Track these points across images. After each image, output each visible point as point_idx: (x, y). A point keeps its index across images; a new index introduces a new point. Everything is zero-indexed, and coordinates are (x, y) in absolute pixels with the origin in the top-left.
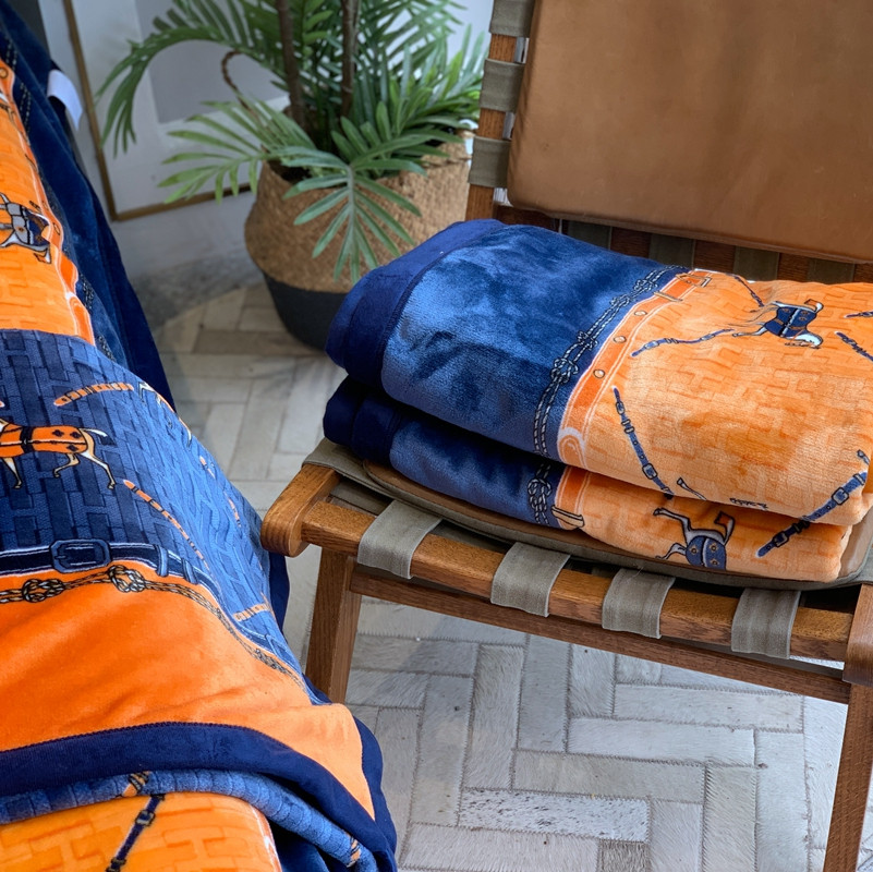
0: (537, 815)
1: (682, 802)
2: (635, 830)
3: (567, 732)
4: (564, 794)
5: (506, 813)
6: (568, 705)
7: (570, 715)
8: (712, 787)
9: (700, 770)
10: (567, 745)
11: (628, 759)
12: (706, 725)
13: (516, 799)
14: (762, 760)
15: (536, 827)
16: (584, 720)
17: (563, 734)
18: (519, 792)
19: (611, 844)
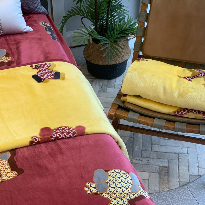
0: (147, 161)
1: (174, 160)
2: (165, 164)
3: (151, 147)
4: (151, 158)
5: (141, 161)
6: (151, 143)
7: (152, 144)
8: (180, 157)
9: (177, 154)
10: (151, 150)
11: (163, 152)
12: (178, 147)
14: (189, 153)
15: (147, 164)
16: (154, 145)
17: (151, 148)
18: (143, 158)
19: (161, 166)
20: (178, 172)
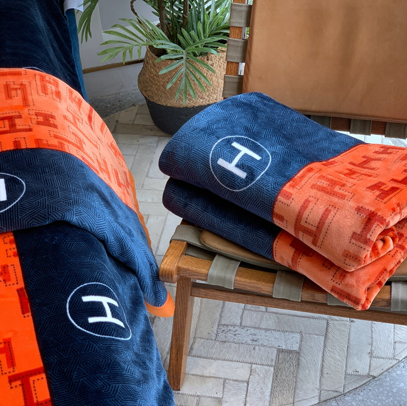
0: (251, 337)
1: (316, 335)
2: (294, 346)
4: (263, 329)
5: (237, 336)
8: (330, 329)
9: (325, 322)
13: (242, 330)
15: (250, 342)
18: (244, 327)
19: (283, 351)
20: (319, 366)
